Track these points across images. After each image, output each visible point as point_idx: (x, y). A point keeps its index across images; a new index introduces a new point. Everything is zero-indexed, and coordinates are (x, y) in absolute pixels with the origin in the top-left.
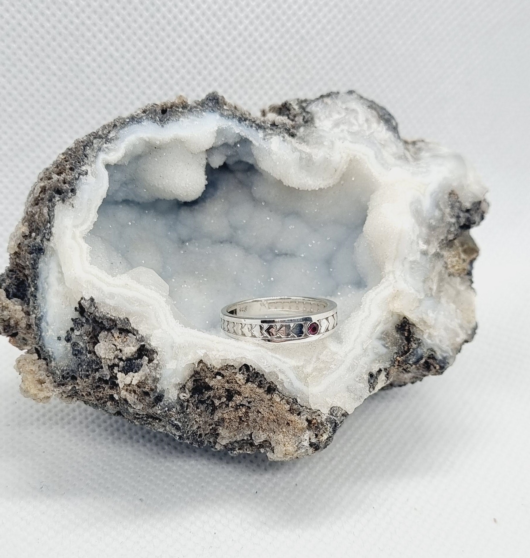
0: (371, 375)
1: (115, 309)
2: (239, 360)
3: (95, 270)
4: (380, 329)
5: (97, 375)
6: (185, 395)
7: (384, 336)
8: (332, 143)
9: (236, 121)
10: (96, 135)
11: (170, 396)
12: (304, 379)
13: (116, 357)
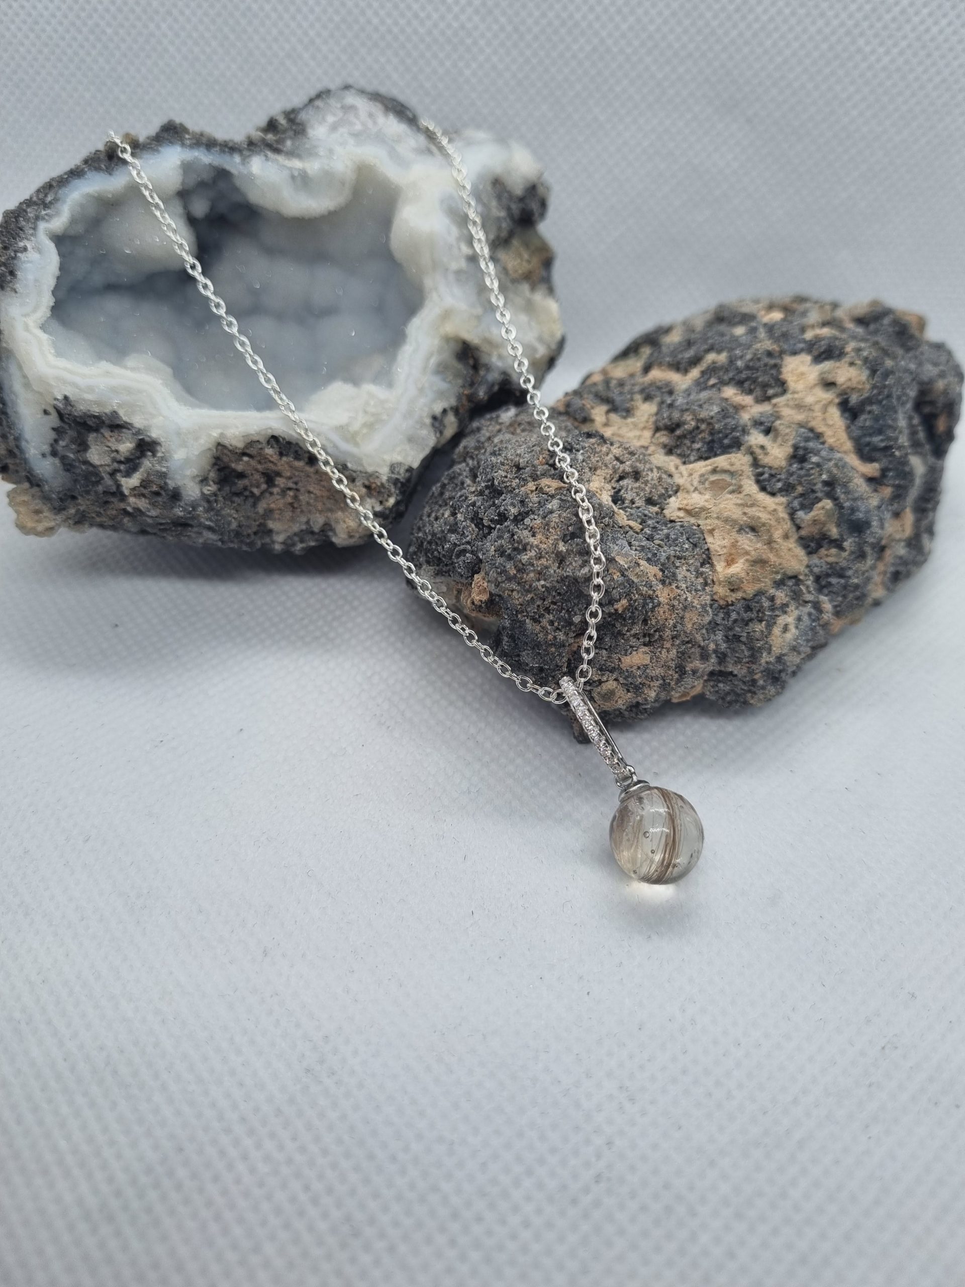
0: (434, 418)
1: (98, 403)
2: (263, 433)
3: (62, 363)
4: (433, 361)
5: (100, 488)
6: (209, 488)
7: (441, 370)
8: (331, 151)
9: (203, 149)
10: (29, 203)
11: (190, 493)
12: (352, 438)
13: (114, 460)
